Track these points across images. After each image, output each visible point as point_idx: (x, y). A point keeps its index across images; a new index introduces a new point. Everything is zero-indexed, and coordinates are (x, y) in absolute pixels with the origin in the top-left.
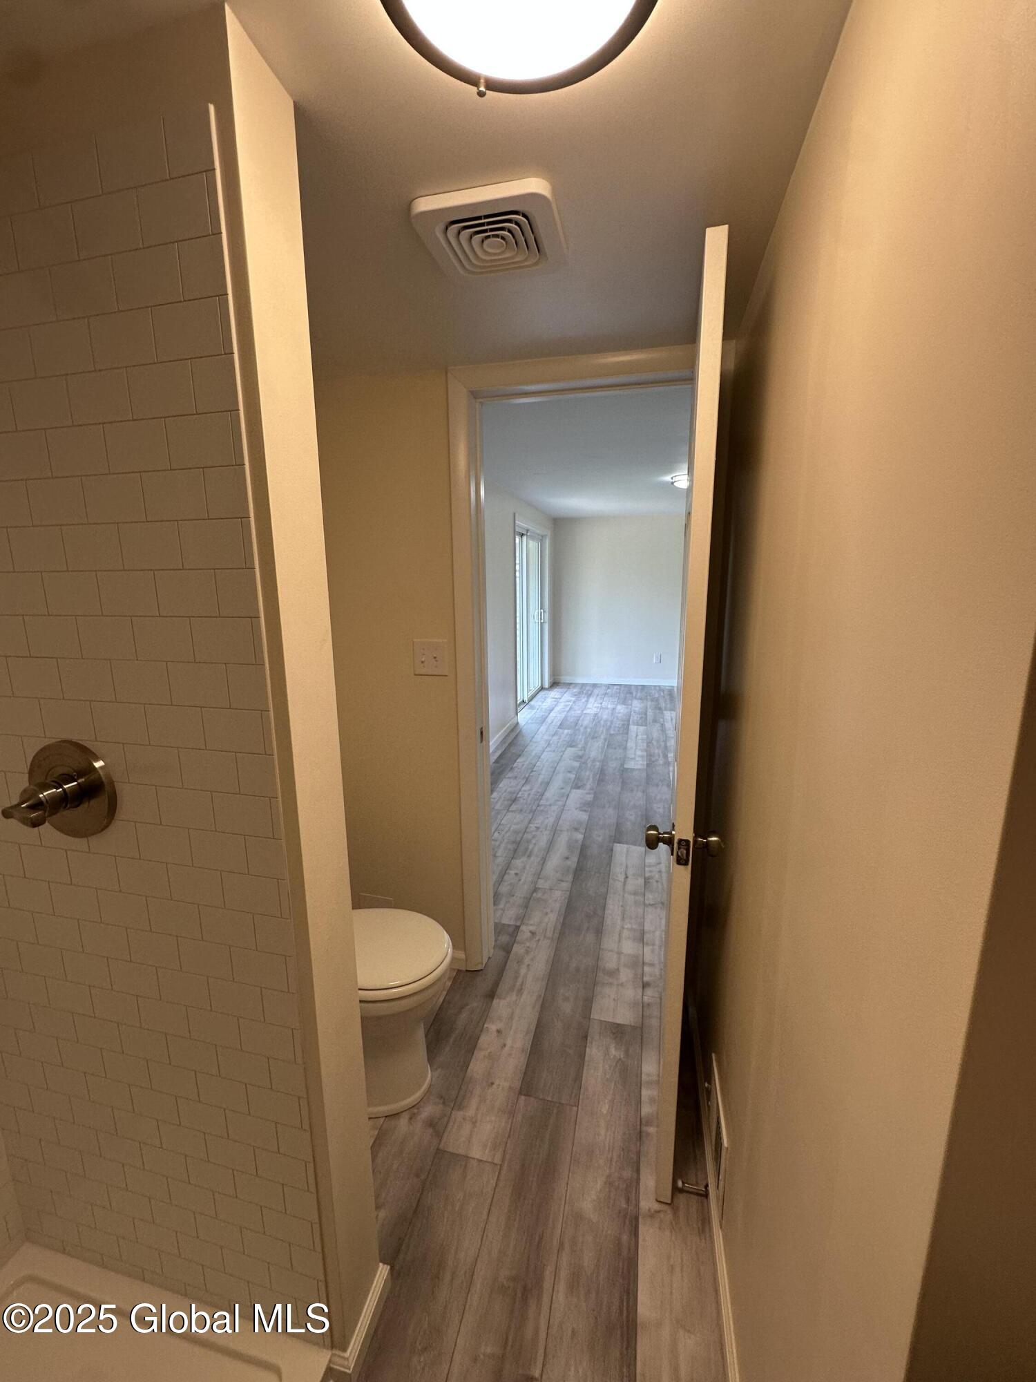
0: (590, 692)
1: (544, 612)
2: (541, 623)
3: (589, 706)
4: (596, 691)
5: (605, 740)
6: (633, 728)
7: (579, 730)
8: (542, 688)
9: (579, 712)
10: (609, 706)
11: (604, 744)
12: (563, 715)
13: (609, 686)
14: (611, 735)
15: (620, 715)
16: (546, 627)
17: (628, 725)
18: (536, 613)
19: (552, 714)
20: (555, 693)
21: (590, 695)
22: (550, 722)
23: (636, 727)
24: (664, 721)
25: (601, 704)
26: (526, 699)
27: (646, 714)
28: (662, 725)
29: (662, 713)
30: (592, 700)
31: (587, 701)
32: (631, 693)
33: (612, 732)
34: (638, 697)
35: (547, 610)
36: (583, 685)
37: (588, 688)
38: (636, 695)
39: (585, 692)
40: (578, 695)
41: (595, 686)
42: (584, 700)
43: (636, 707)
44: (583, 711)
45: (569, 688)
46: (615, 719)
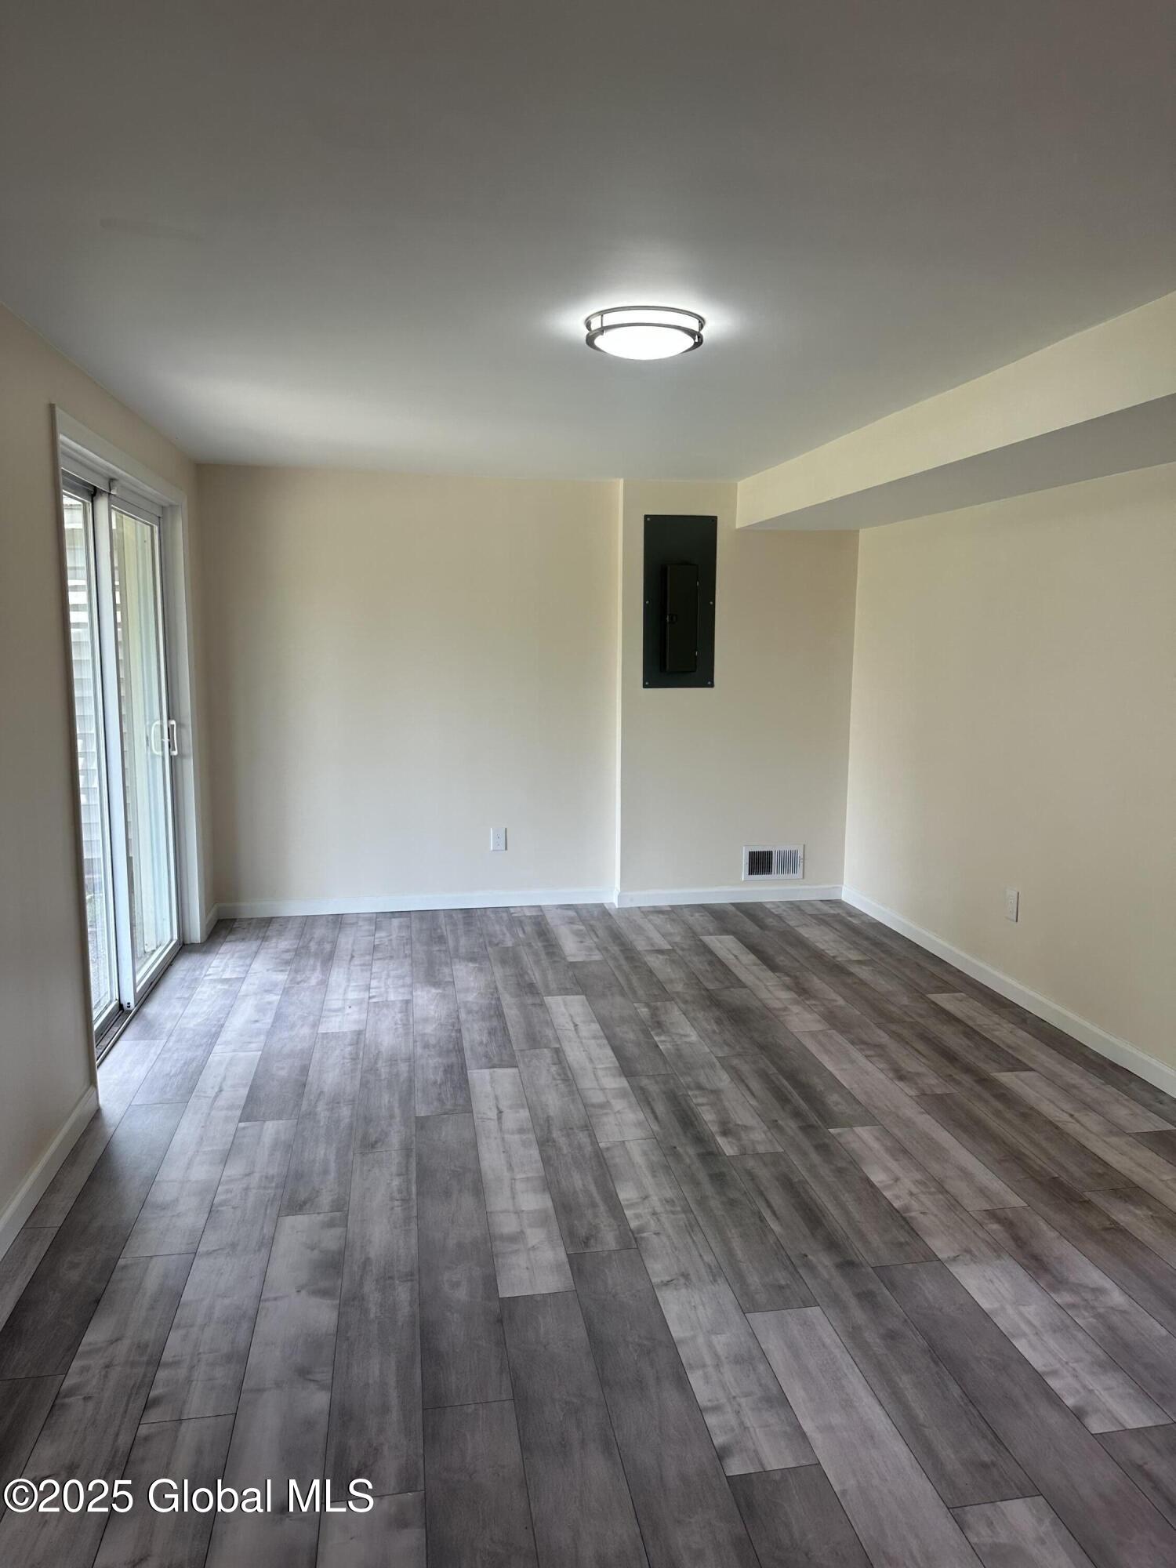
0: (328, 947)
1: (179, 725)
2: (171, 757)
3: (334, 1000)
4: (346, 941)
5: (407, 1150)
6: (480, 1078)
7: (312, 1114)
8: (183, 948)
9: (306, 1031)
10: (392, 997)
11: (404, 1173)
12: (253, 1054)
13: (379, 919)
14: (421, 1123)
15: (429, 1029)
16: (189, 768)
17: (463, 1068)
18: (155, 730)
19: (220, 1053)
20: (222, 963)
21: (328, 960)
22: (212, 1093)
23: (487, 1072)
24: (558, 1039)
25: (369, 988)
26: (129, 998)
27: (500, 1015)
28: (559, 1054)
29: (542, 1005)
30: (337, 976)
31: (324, 983)
32: (441, 939)
33: (422, 1111)
34: (462, 950)
35: (188, 721)
36: (309, 921)
37: (319, 932)
38: (456, 949)
39: (313, 946)
40: (294, 961)
41: (338, 921)
42: (313, 981)
43: (467, 990)
44: (315, 1025)
45: (265, 939)
46: (419, 1051)
